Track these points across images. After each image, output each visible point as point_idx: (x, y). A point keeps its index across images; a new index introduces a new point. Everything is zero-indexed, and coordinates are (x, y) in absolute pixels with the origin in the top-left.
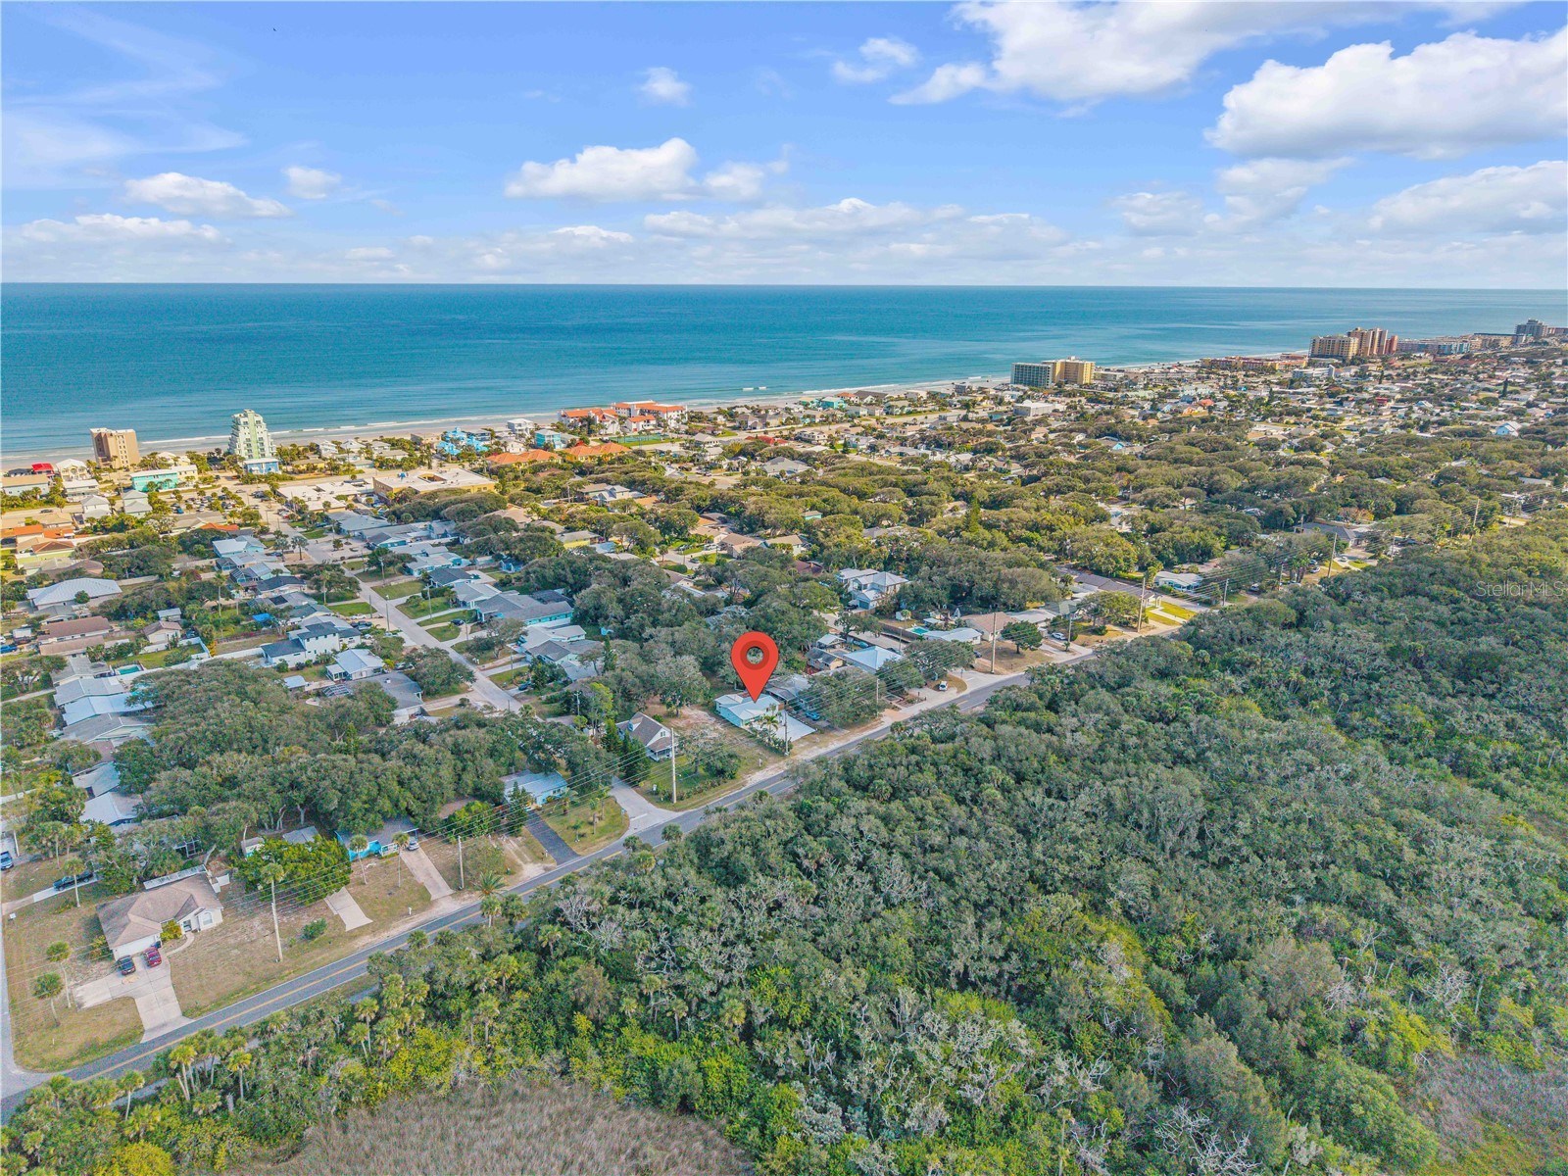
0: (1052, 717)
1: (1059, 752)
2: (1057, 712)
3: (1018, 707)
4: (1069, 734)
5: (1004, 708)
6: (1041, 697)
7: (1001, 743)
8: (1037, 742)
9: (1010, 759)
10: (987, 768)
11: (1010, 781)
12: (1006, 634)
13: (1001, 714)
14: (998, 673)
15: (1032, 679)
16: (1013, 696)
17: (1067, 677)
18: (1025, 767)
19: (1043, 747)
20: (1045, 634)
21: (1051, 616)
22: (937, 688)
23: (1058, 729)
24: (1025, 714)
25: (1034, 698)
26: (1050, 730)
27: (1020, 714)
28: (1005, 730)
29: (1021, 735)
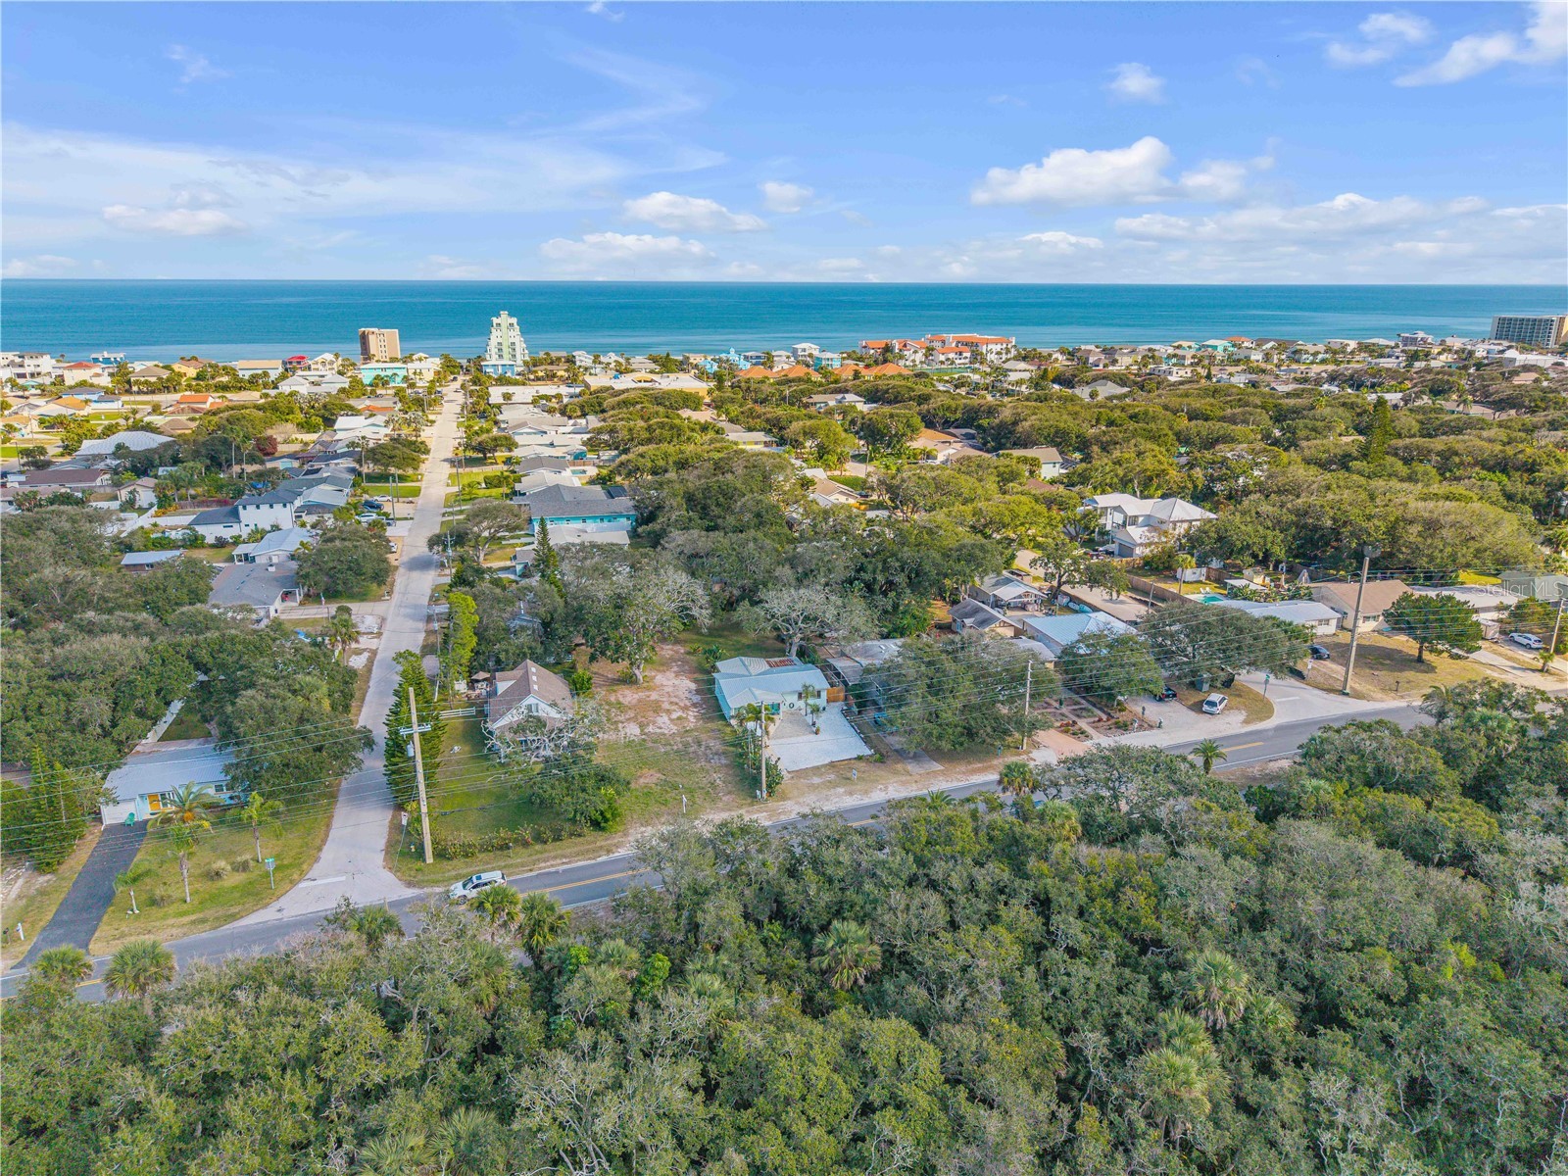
0: (1477, 821)
1: (1482, 938)
2: (1495, 807)
3: (1380, 778)
4: (1527, 888)
5: (1334, 772)
6: (1452, 759)
7: (1278, 877)
8: (1403, 894)
9: (1302, 937)
10: (1209, 955)
11: (1280, 1015)
12: (1397, 620)
13: (1324, 789)
14: (1358, 696)
15: (1441, 715)
16: (1369, 746)
17: (1539, 721)
18: (1343, 972)
19: (1427, 914)
20: (1493, 632)
21: (1512, 600)
22: (1197, 707)
23: (1489, 860)
24: (1392, 799)
25: (1432, 759)
26: (1463, 859)
27: (1376, 795)
28: (1309, 836)
29: (1358, 863)
